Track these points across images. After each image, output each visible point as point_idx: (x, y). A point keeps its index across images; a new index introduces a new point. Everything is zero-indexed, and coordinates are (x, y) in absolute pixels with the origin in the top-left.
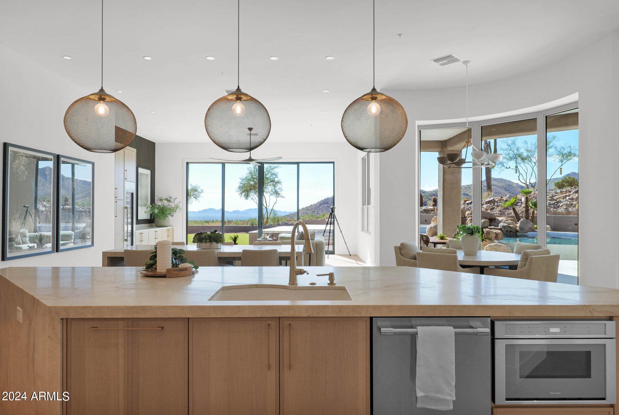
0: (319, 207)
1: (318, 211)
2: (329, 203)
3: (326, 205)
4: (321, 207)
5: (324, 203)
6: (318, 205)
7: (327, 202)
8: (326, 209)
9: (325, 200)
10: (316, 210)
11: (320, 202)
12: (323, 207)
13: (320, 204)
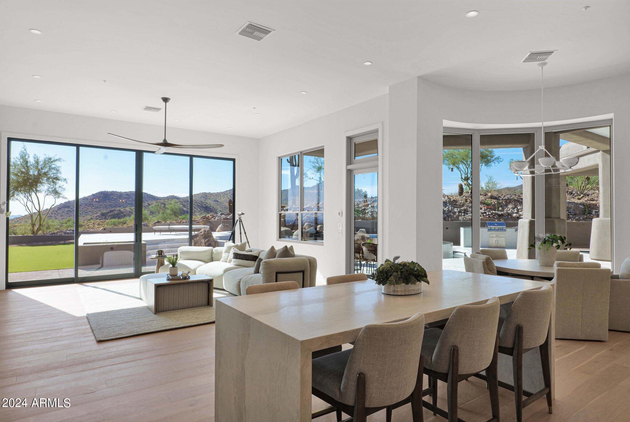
0: (57, 212)
1: (56, 215)
2: (71, 207)
3: (67, 209)
4: (60, 211)
5: (64, 207)
6: (56, 209)
7: (68, 206)
8: (67, 213)
9: (65, 204)
10: (53, 215)
11: (58, 205)
12: (63, 212)
13: (58, 208)
